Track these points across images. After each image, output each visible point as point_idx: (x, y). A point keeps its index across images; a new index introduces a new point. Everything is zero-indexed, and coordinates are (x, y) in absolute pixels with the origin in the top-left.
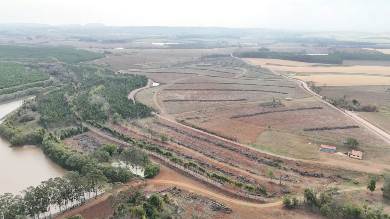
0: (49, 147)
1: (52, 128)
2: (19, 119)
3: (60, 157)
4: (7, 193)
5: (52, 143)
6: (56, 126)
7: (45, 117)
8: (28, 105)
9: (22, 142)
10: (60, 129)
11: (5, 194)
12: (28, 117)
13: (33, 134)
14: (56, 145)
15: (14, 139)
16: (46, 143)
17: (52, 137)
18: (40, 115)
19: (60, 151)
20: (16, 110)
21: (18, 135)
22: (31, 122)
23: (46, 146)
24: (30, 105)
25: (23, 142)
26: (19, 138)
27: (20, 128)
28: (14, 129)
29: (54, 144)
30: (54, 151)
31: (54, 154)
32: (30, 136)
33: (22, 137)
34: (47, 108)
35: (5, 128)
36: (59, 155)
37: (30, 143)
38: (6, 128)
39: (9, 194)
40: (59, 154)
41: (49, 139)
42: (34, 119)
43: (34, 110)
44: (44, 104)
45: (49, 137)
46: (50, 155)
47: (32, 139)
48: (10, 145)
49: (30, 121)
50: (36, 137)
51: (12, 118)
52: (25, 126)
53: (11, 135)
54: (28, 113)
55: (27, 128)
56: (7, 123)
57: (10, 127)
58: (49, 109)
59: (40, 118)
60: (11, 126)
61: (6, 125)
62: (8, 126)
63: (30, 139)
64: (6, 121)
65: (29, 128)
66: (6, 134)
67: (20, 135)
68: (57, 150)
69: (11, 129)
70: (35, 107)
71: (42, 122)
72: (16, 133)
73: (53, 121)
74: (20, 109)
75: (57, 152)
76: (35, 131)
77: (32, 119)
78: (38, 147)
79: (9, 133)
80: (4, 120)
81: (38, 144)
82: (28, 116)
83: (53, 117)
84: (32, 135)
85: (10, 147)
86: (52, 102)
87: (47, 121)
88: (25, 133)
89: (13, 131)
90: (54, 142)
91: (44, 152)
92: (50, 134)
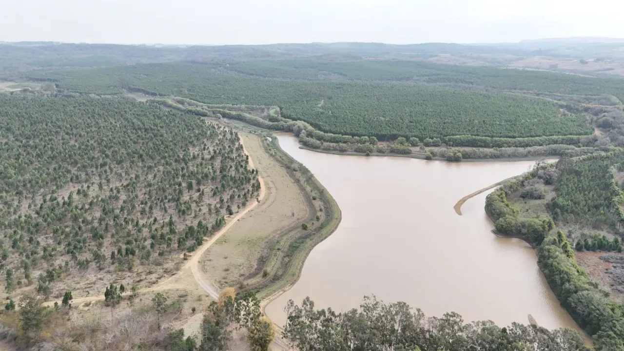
0: (549, 257)
1: (568, 223)
2: (521, 190)
3: (563, 284)
5: (558, 252)
6: (576, 222)
7: (560, 201)
8: (541, 172)
9: (511, 231)
10: (581, 229)
12: (534, 192)
13: (533, 223)
14: (563, 258)
15: (501, 222)
16: (547, 247)
17: (561, 240)
18: (554, 194)
19: (566, 273)
20: (521, 176)
21: (510, 218)
22: (537, 202)
23: (547, 254)
24: (545, 174)
25: (514, 231)
26: (510, 223)
27: (517, 206)
28: (507, 205)
29: (560, 255)
30: (556, 268)
31: (554, 274)
32: (527, 225)
33: (514, 222)
34: (570, 186)
35: (496, 201)
36: (562, 279)
37: (524, 237)
38: (497, 201)
40: (564, 277)
41: (554, 243)
42: (544, 198)
43: (548, 182)
44: (568, 177)
45: (554, 239)
46: (546, 271)
47: (528, 231)
48: (494, 228)
49: (536, 198)
50: (535, 231)
51: (511, 187)
52: (525, 205)
53: (501, 214)
54: (536, 186)
55: (527, 210)
56: (501, 194)
57: (503, 202)
58: (574, 188)
59: (553, 199)
60: (505, 200)
61: (499, 196)
62: (499, 199)
63: (524, 231)
64: (501, 189)
65: (530, 211)
66: (494, 210)
67: (513, 219)
68: (562, 269)
69: (502, 204)
70: (551, 178)
71: (552, 207)
72: (509, 214)
73: (572, 212)
74: (528, 176)
75: (561, 272)
76: (537, 221)
77: (540, 197)
78: (533, 248)
79: (498, 211)
80: (499, 187)
81: (534, 244)
82: (535, 191)
83: (575, 203)
84: (530, 226)
85: (493, 232)
86: (584, 176)
87: (562, 208)
88: (521, 218)
89: (505, 209)
90: (562, 251)
91: (539, 262)
92: (559, 235)
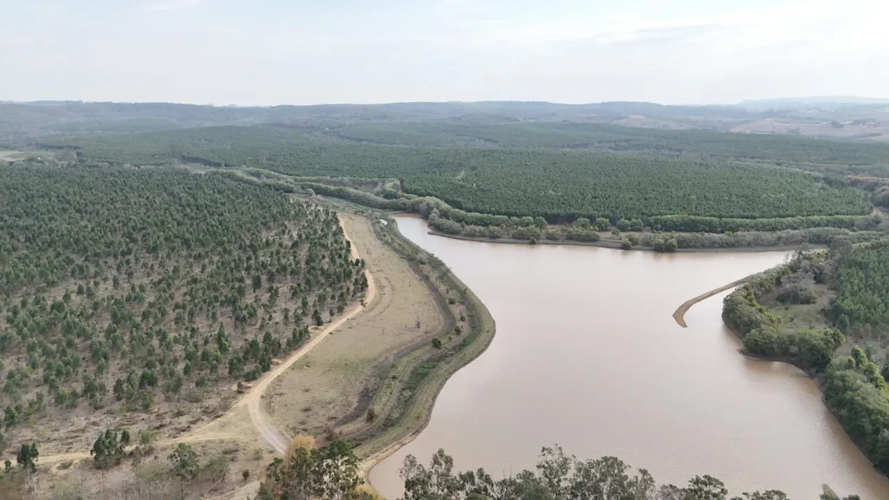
0: (846, 389)
1: (861, 338)
2: (777, 291)
3: (877, 431)
4: (712, 476)
5: (856, 378)
6: (875, 337)
7: (848, 304)
8: (805, 263)
9: (772, 349)
10: (884, 347)
11: (705, 477)
12: (799, 292)
13: (807, 337)
14: (870, 390)
15: (754, 335)
16: (838, 373)
17: (859, 362)
18: (832, 295)
19: (880, 412)
20: (774, 269)
21: (768, 330)
22: (805, 307)
23: (841, 384)
24: (811, 266)
25: (776, 350)
26: (769, 337)
27: (776, 313)
28: (761, 311)
29: (863, 384)
30: (860, 406)
31: (859, 415)
32: (797, 339)
33: (775, 336)
34: (856, 282)
35: (741, 303)
36: (873, 423)
37: (794, 359)
38: (744, 304)
39: (717, 481)
40: (877, 420)
41: (849, 366)
42: (814, 303)
43: (819, 279)
44: (849, 270)
45: (850, 361)
46: (844, 412)
47: (800, 349)
48: (742, 347)
49: (803, 303)
50: (813, 349)
51: (761, 285)
52: (787, 312)
53: (752, 324)
54: (802, 284)
55: (792, 320)
56: (749, 295)
57: (753, 305)
58: (862, 286)
59: (832, 302)
60: (755, 302)
61: (745, 297)
62: (747, 301)
63: (794, 349)
64: (746, 288)
65: (795, 320)
66: (740, 318)
67: (773, 331)
68: (871, 407)
69: (753, 309)
70: (821, 273)
71: (833, 315)
72: (765, 323)
73: (867, 320)
74: (786, 269)
75: (870, 412)
76: (813, 332)
77: (808, 301)
78: (812, 377)
79: (746, 319)
80: (742, 286)
81: (813, 370)
82: (801, 290)
83: (869, 308)
84: (803, 341)
85: (742, 352)
86: (873, 269)
87: (850, 314)
88: (786, 330)
89: (758, 317)
90: (865, 378)
92: (856, 354)
